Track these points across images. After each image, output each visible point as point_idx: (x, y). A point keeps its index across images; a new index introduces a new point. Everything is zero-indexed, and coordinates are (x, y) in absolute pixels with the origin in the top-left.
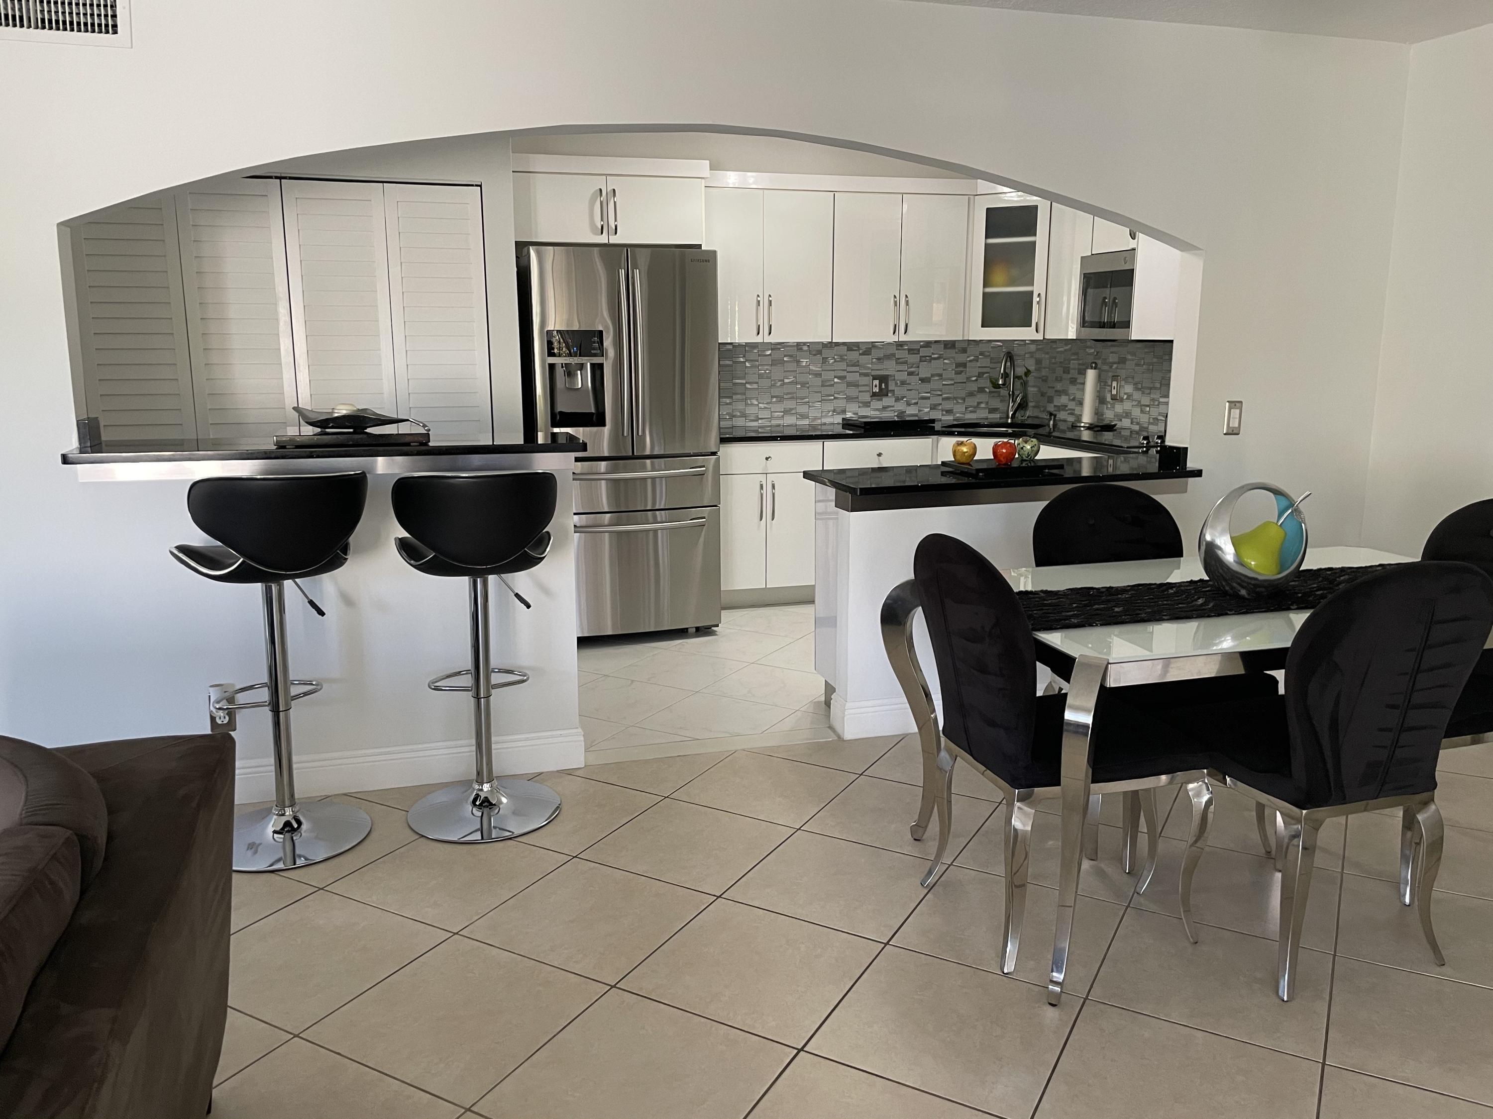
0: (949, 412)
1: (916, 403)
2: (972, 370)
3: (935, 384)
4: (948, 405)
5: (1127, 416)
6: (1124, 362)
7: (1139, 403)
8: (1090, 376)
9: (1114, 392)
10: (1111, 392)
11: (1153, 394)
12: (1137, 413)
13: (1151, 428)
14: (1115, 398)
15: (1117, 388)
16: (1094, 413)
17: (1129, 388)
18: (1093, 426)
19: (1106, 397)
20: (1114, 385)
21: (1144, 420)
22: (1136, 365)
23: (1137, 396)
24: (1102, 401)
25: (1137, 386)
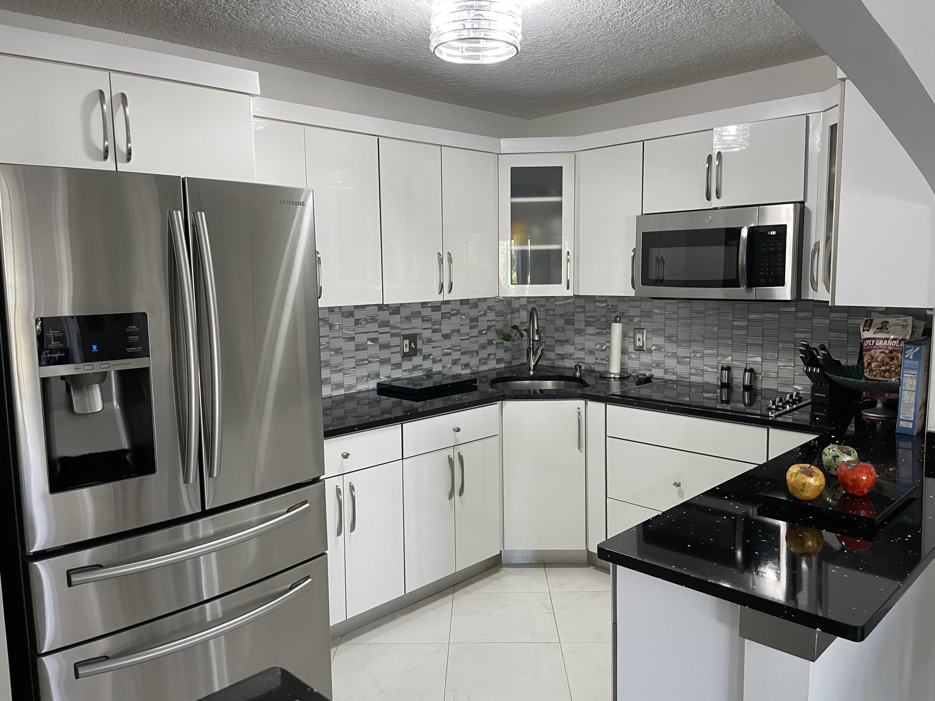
0: (467, 366)
1: (441, 360)
2: (483, 325)
3: (455, 340)
4: (465, 359)
5: (658, 366)
6: (649, 315)
7: (674, 355)
8: (617, 329)
9: (639, 344)
10: (635, 343)
11: (695, 347)
12: (671, 363)
13: (694, 379)
14: (640, 349)
15: (641, 339)
16: (622, 364)
17: (659, 340)
18: (623, 378)
19: (631, 348)
20: (638, 338)
21: (683, 370)
22: (666, 319)
23: (671, 348)
24: (624, 352)
25: (669, 338)
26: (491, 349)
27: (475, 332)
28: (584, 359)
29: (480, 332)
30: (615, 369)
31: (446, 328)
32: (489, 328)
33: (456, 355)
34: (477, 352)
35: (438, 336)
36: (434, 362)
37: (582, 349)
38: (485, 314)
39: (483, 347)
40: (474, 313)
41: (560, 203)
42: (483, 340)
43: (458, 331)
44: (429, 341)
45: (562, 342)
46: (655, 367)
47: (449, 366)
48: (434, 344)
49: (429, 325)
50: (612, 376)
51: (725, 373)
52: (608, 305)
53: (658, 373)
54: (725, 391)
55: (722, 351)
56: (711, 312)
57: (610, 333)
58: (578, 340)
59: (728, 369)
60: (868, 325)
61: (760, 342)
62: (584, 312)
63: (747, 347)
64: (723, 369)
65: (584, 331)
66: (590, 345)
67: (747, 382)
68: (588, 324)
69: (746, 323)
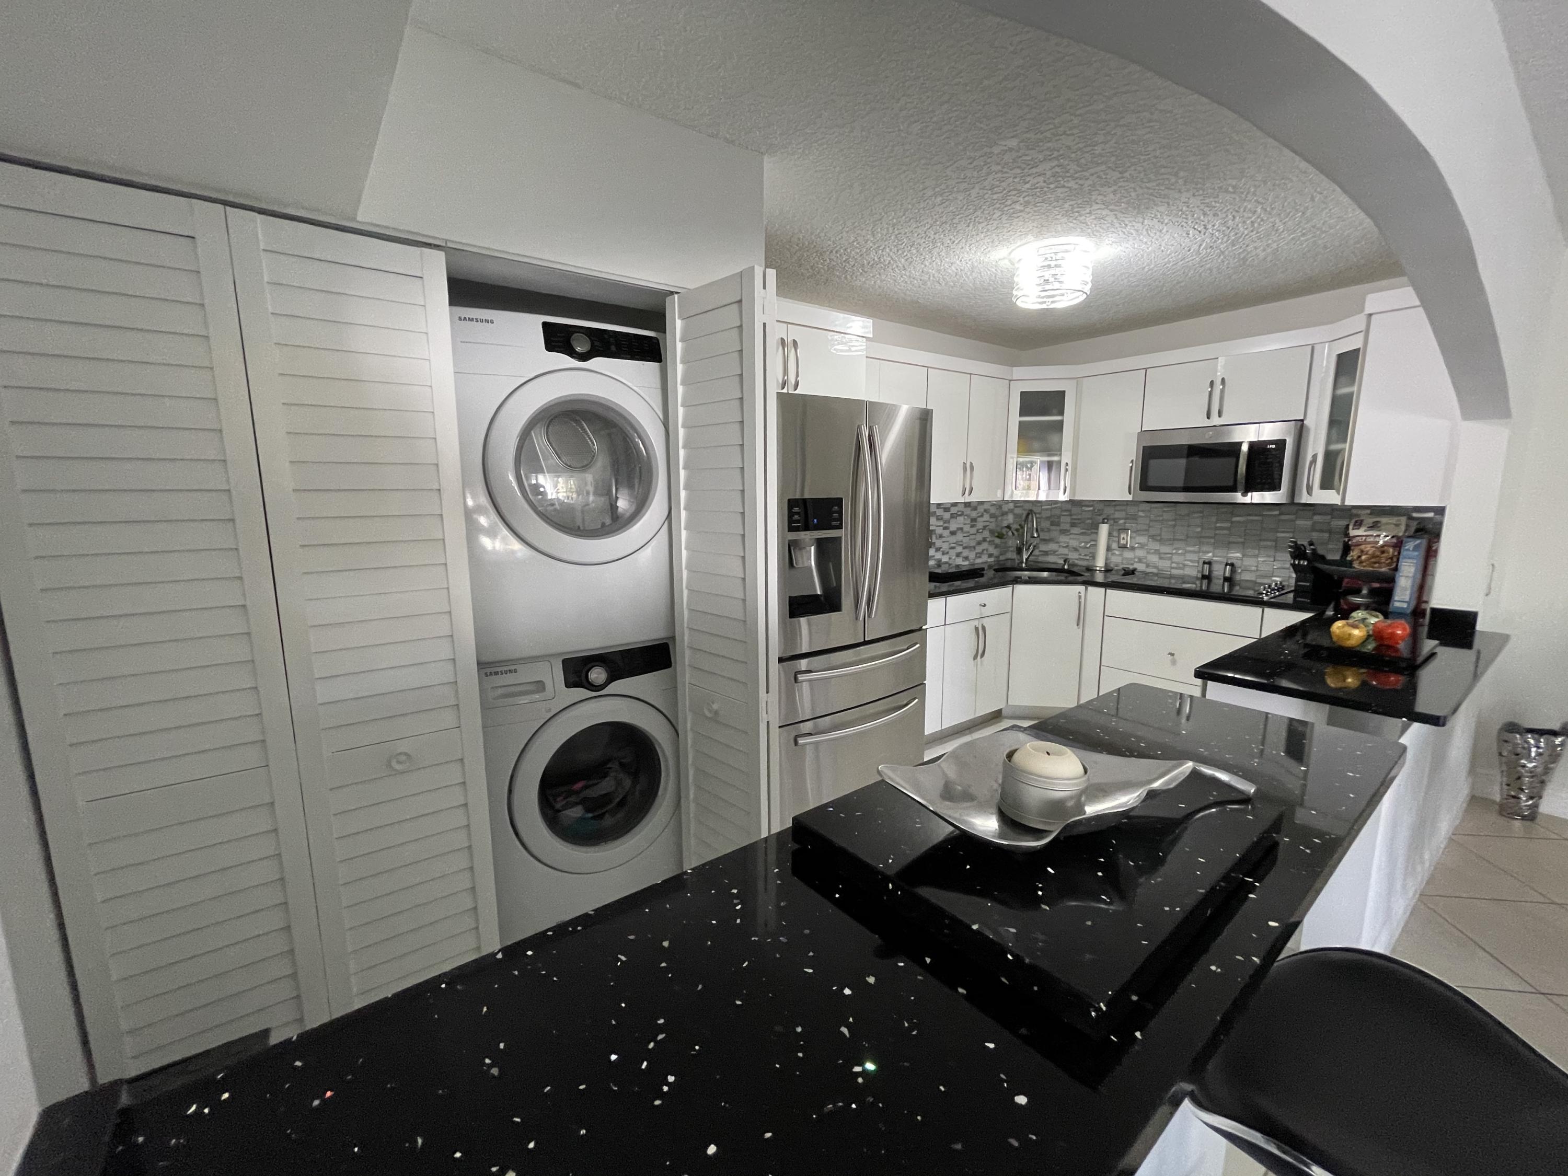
0: (966, 558)
1: (948, 553)
2: (980, 525)
3: (959, 536)
4: (966, 553)
5: (1140, 561)
6: (1134, 518)
7: (1157, 552)
8: (1104, 529)
9: (1122, 542)
10: (1119, 542)
11: (1177, 545)
12: (1154, 559)
13: (1174, 572)
14: (1124, 547)
15: (1127, 538)
16: (1107, 559)
17: (1142, 539)
18: (1108, 570)
19: (1115, 546)
20: (1122, 536)
21: (1164, 564)
22: (1151, 521)
23: (1154, 546)
24: (1109, 549)
25: (1153, 537)
26: (985, 545)
27: (973, 530)
28: (1068, 555)
29: (978, 530)
30: (1100, 563)
31: (953, 526)
32: (985, 527)
33: (959, 549)
34: (974, 547)
35: (946, 533)
36: (943, 554)
37: (1067, 547)
38: (982, 516)
39: (979, 543)
40: (974, 514)
41: (1062, 422)
42: (979, 537)
43: (961, 529)
44: (941, 536)
45: (1045, 541)
46: (1137, 562)
47: (954, 557)
48: (944, 539)
49: (941, 523)
50: (1098, 568)
51: (1207, 566)
52: (1094, 510)
53: (1140, 567)
54: (1205, 582)
55: (1204, 548)
56: (1196, 515)
57: (1097, 533)
58: (1063, 539)
59: (1209, 563)
60: (1359, 524)
61: (1242, 540)
62: (1071, 515)
63: (1229, 545)
64: (1205, 563)
65: (1069, 531)
66: (1074, 543)
67: (1227, 574)
68: (1073, 525)
69: (1228, 525)
